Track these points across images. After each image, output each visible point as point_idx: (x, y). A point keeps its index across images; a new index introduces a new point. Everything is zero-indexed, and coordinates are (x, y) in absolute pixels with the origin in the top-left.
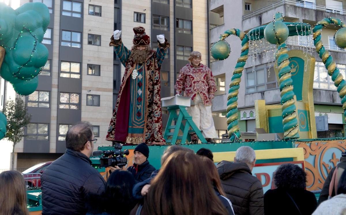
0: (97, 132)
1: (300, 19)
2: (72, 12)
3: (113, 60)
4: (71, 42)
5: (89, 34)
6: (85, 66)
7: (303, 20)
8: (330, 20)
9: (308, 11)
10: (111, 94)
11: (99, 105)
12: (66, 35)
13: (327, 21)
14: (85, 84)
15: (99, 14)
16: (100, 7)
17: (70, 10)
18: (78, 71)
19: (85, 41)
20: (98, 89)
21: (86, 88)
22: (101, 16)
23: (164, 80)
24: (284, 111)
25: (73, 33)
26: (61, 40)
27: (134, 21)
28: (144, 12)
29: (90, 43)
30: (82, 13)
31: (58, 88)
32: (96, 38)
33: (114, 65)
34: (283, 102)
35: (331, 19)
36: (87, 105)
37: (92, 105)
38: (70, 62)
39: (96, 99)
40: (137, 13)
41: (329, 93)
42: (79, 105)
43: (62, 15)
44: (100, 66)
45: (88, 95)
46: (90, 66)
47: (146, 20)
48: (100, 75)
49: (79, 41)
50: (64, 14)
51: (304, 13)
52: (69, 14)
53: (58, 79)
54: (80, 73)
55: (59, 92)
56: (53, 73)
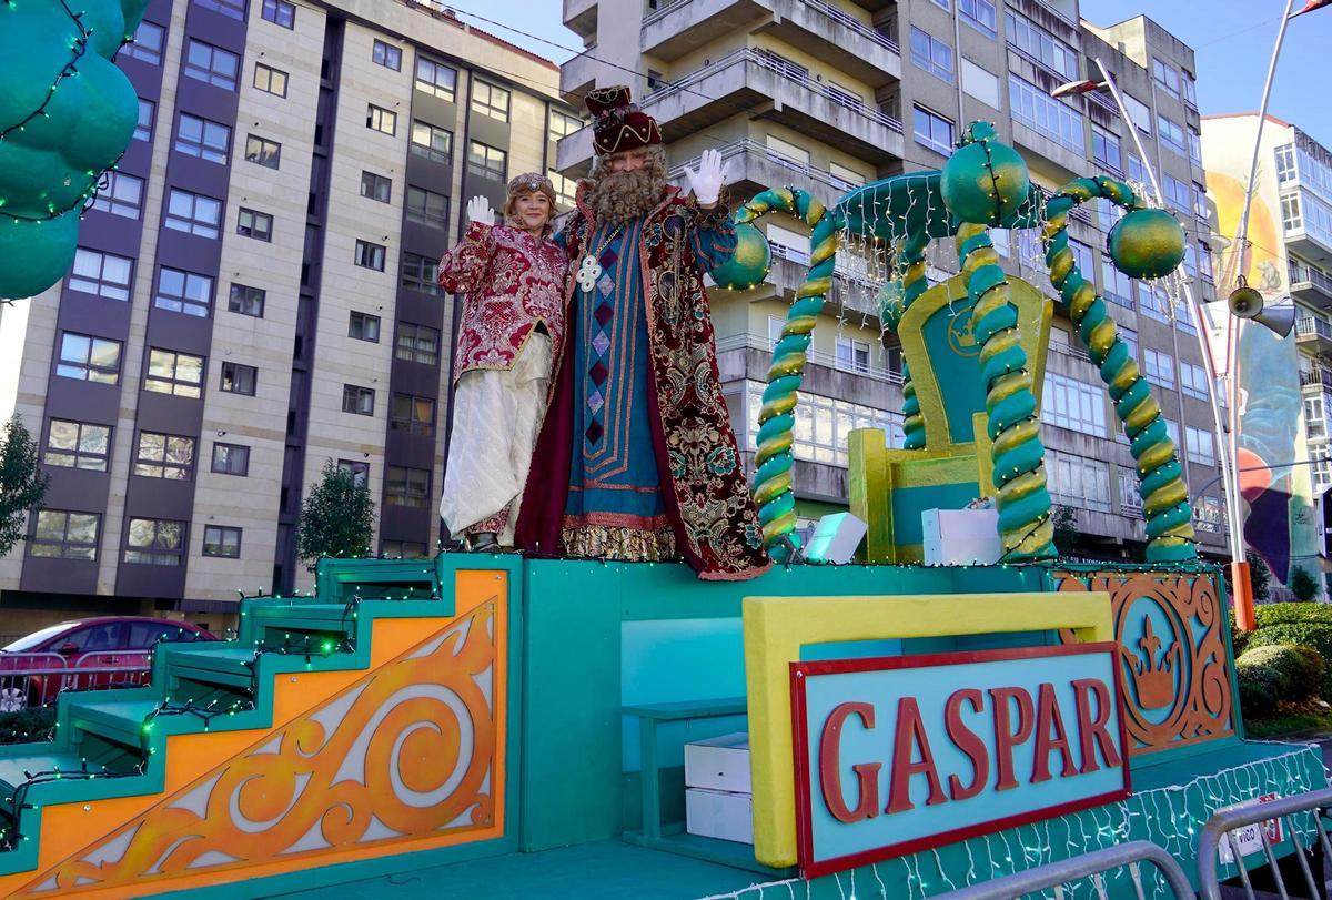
0: (235, 544)
1: (778, 287)
2: (192, 221)
3: (292, 357)
4: (183, 300)
5: (233, 285)
6: (215, 369)
7: (785, 289)
8: (1097, 183)
9: (796, 270)
10: (282, 445)
11: (245, 473)
12: (171, 281)
13: (1087, 187)
14: (209, 414)
15: (266, 236)
16: (270, 218)
17: (188, 216)
18: (196, 379)
19: (223, 301)
20: (248, 432)
21: (213, 426)
22: (269, 241)
23: (421, 420)
24: (1003, 461)
25: (190, 277)
26: (155, 292)
27: (356, 264)
28: (383, 244)
29: (234, 308)
30: (220, 227)
31: (136, 420)
32: (251, 298)
33: (294, 370)
34: (1001, 428)
35: (1100, 182)
36: (213, 470)
37: (228, 471)
38: (176, 353)
39: (238, 457)
40: (365, 244)
41: (834, 475)
42: (191, 469)
43: (164, 226)
44: (255, 370)
45: (216, 444)
46: (230, 371)
47: (387, 264)
48: (253, 394)
49: (205, 298)
50: (170, 224)
51: (786, 272)
52: (184, 228)
53: (139, 394)
54: (202, 385)
55: (139, 432)
56: (125, 379)
